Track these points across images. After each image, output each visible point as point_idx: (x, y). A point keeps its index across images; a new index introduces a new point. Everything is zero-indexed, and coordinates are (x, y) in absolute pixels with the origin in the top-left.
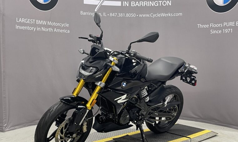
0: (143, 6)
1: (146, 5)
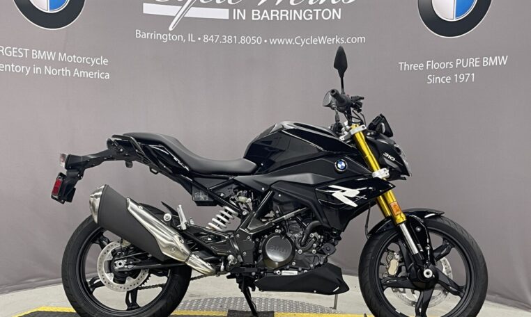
0: (278, 19)
1: (285, 17)
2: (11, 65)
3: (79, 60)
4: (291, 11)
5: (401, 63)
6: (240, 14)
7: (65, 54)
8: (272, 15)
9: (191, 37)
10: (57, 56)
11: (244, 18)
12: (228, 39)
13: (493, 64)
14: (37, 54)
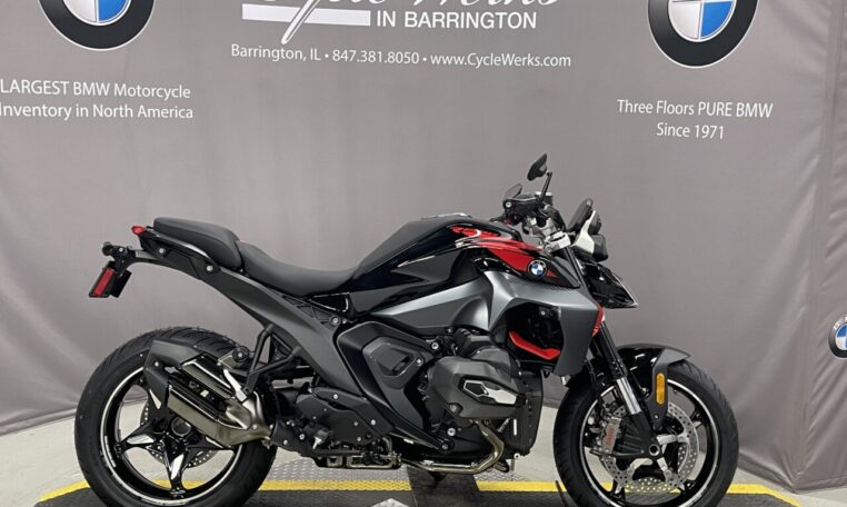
0: (443, 26)
1: (454, 23)
2: (41, 106)
3: (146, 92)
4: (463, 14)
5: (621, 101)
6: (387, 19)
7: (124, 85)
8: (435, 20)
9: (314, 54)
10: (112, 88)
11: (393, 24)
12: (370, 56)
13: (751, 115)
14: (82, 88)
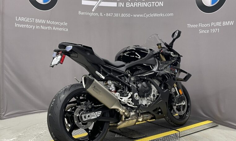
0: (137, 6)
1: (140, 5)
2: (26, 25)
3: (55, 23)
4: (142, 3)
5: (188, 25)
6: (121, 5)
7: (49, 21)
8: (135, 5)
9: (101, 14)
10: (46, 21)
11: (123, 6)
12: (116, 15)
13: (227, 25)
14: (38, 21)
